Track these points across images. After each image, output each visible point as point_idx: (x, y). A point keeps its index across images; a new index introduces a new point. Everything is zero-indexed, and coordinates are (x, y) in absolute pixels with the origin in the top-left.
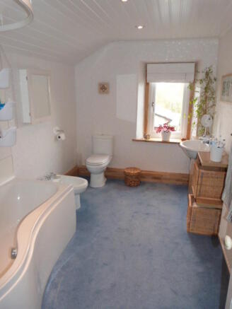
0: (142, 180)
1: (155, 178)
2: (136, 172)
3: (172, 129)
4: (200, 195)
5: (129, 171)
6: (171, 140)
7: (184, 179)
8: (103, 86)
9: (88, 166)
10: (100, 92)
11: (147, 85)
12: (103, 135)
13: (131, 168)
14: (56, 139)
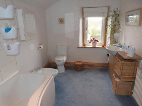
0: (84, 67)
1: (90, 66)
2: (81, 63)
3: (97, 41)
4: (121, 75)
5: (77, 63)
6: (97, 46)
7: (104, 66)
8: (61, 20)
9: (56, 62)
10: (60, 23)
11: (84, 19)
12: (62, 45)
13: (78, 62)
14: (38, 49)
